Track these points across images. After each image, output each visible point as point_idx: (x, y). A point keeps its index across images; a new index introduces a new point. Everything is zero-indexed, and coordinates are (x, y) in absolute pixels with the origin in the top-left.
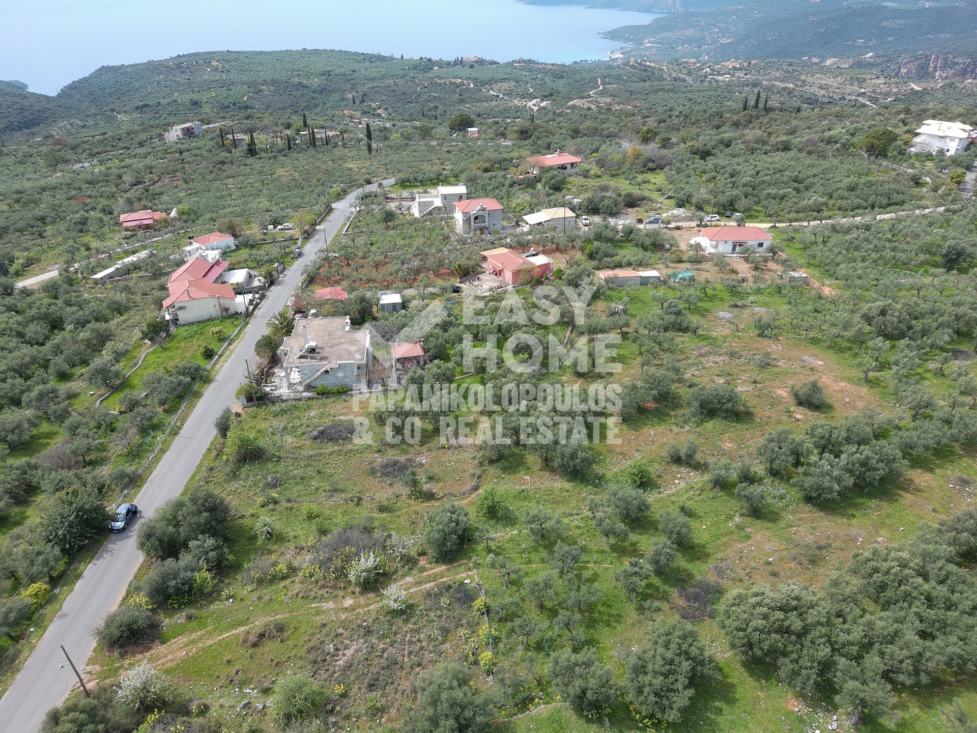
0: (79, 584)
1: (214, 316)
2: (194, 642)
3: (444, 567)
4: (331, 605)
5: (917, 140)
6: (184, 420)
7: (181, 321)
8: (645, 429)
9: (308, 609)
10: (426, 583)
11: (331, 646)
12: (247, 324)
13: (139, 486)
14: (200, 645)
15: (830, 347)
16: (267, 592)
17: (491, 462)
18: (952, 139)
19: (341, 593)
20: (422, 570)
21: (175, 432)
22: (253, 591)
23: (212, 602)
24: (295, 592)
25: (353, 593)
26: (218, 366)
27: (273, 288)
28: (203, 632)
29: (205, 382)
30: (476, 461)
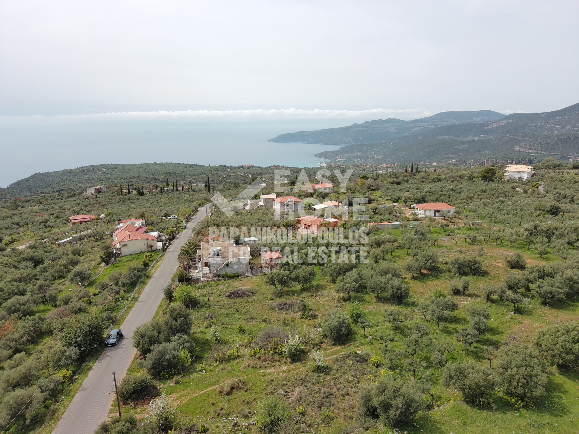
0: (91, 373)
1: (143, 251)
2: (184, 396)
3: (340, 347)
4: (272, 370)
5: (506, 174)
6: (140, 294)
7: (123, 254)
8: (430, 282)
9: (258, 373)
10: (331, 355)
11: (282, 390)
12: (165, 254)
13: (119, 324)
14: (189, 397)
15: (512, 247)
16: (228, 366)
17: (345, 300)
18: (524, 173)
19: (278, 363)
20: (326, 349)
21: (135, 299)
22: (217, 366)
23: (190, 374)
24: (247, 364)
25: (286, 363)
26: (153, 271)
27: (174, 240)
28: (189, 390)
29: (147, 277)
30: (336, 300)
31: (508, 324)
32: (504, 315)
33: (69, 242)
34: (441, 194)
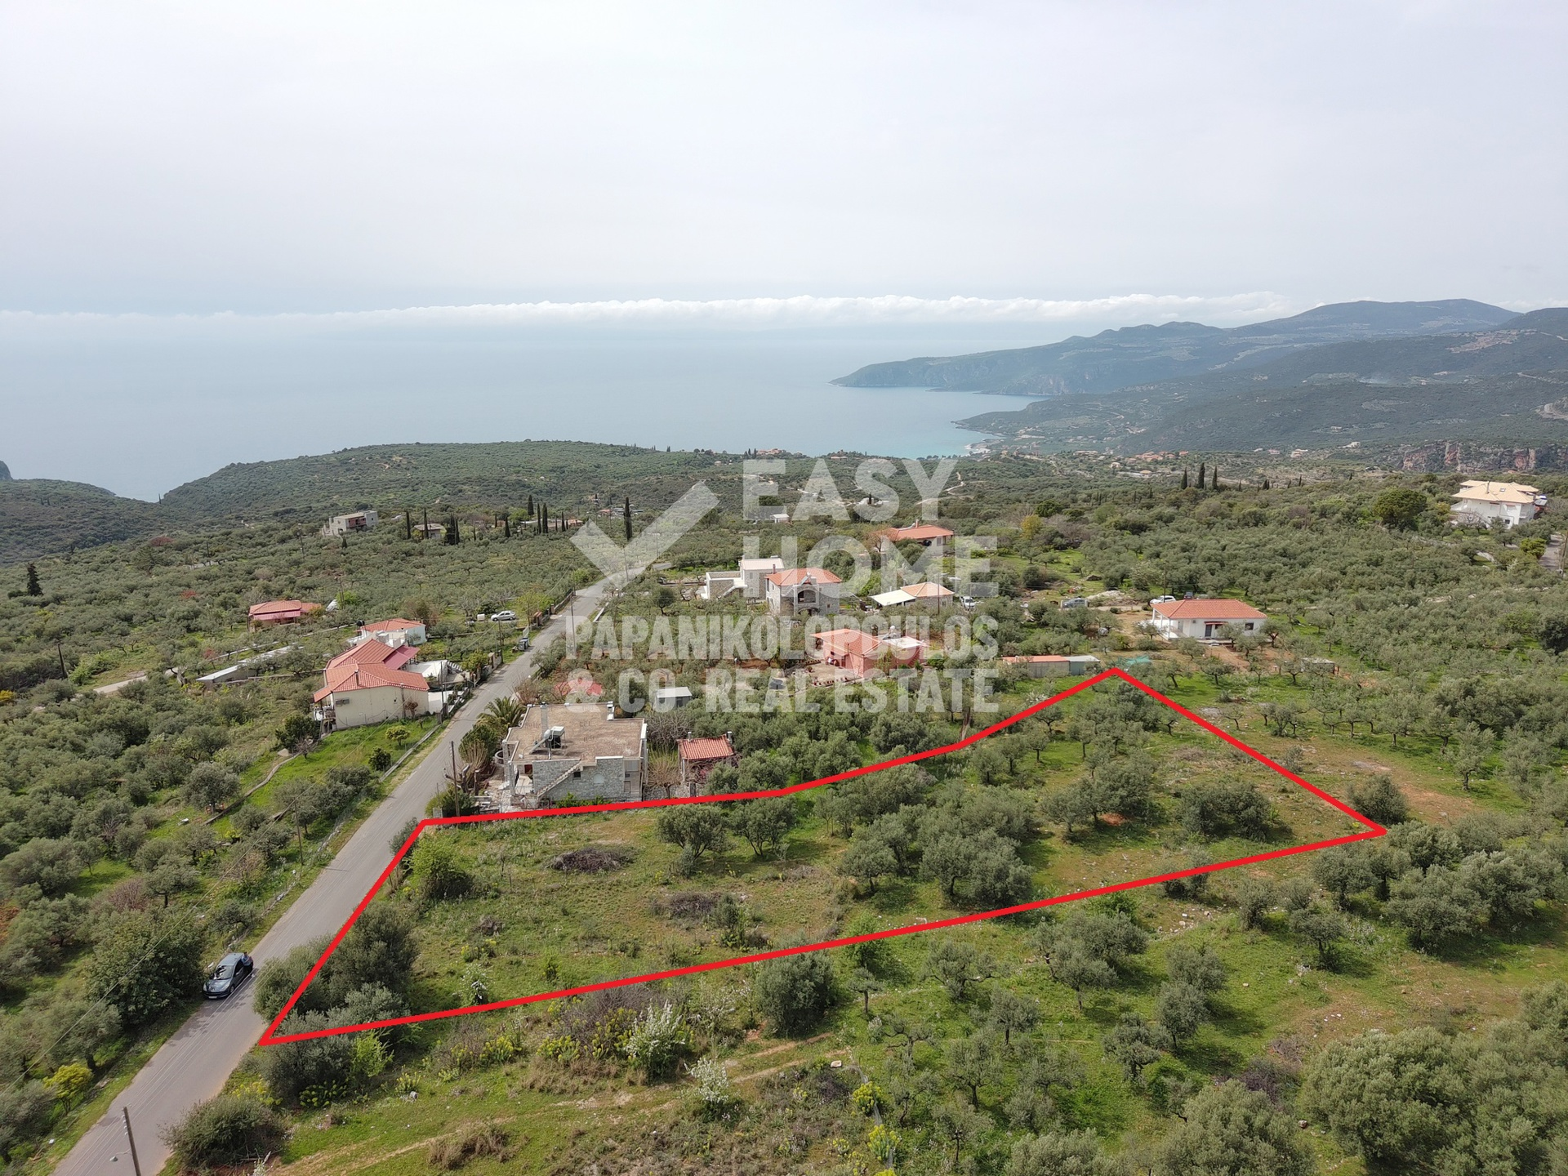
0: (143, 1074)
1: (391, 717)
2: (344, 1160)
3: (791, 1045)
4: (592, 1102)
5: (1457, 508)
6: (337, 848)
7: (339, 724)
8: (1113, 853)
9: (550, 1109)
10: (761, 1069)
11: (594, 1167)
12: (444, 728)
13: (258, 935)
14: (355, 1166)
16: (477, 1083)
17: (858, 897)
18: (1511, 505)
19: (610, 1083)
20: (753, 1048)
21: (322, 863)
22: (452, 1080)
23: (377, 1098)
24: (528, 1082)
25: (632, 1083)
26: (396, 779)
27: (484, 686)
28: (361, 1145)
29: (375, 798)
30: (833, 896)
31: (1286, 1003)
32: (1288, 971)
33: (229, 679)
34: (1246, 569)
